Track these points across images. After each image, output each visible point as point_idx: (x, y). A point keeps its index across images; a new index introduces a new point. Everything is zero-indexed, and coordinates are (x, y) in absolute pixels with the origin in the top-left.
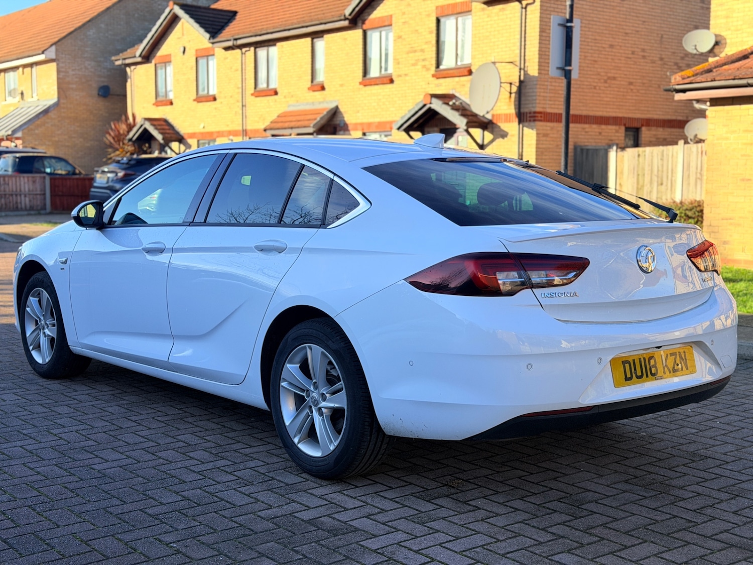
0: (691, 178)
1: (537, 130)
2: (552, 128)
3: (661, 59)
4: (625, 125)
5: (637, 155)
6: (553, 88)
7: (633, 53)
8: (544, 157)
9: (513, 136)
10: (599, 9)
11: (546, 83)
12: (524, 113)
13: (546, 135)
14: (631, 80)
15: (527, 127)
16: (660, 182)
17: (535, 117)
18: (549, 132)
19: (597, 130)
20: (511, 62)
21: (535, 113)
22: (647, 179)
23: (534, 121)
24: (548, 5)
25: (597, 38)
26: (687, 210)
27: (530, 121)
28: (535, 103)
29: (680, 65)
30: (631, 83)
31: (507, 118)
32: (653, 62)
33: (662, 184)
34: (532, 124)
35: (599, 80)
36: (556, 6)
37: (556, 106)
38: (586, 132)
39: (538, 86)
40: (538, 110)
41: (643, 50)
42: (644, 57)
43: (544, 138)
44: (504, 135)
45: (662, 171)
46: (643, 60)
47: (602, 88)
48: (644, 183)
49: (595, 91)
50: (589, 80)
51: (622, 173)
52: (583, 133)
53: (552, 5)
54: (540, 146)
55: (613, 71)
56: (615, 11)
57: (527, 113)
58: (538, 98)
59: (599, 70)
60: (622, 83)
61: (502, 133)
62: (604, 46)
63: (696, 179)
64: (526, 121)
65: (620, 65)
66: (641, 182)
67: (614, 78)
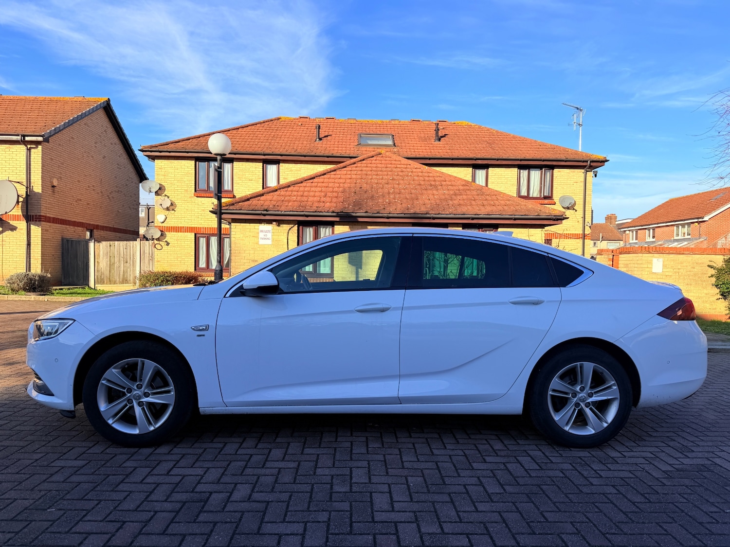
0: (146, 259)
1: (42, 227)
2: (50, 226)
3: (102, 192)
4: (86, 228)
5: (109, 245)
6: (50, 201)
7: (89, 187)
8: (46, 244)
9: (22, 229)
10: (72, 159)
11: (46, 198)
12: (30, 216)
13: (47, 230)
14: (89, 202)
15: (33, 224)
16: (125, 261)
17: (41, 218)
18: (48, 229)
19: (73, 230)
20: (18, 182)
21: (40, 216)
22: (116, 260)
23: (40, 221)
24: (46, 151)
25: (72, 175)
26: (167, 276)
27: (36, 221)
28: (41, 210)
29: (110, 197)
30: (88, 204)
31: (16, 218)
32: (98, 193)
33: (127, 262)
34: (37, 223)
35: (73, 200)
36: (50, 152)
37: (52, 213)
38: (68, 230)
39: (42, 200)
40: (42, 214)
41: (93, 186)
42: (94, 190)
43: (46, 232)
44: (13, 229)
45: (127, 255)
46: (93, 192)
47: (75, 205)
48: (114, 261)
49: (71, 206)
50: (68, 199)
51: (99, 255)
52: (66, 231)
53: (48, 151)
54: (44, 237)
55: (79, 196)
56: (80, 162)
57: (33, 216)
58: (42, 207)
59: (73, 194)
60: (84, 203)
61: (11, 227)
62: (75, 180)
63: (149, 260)
64: (33, 221)
65: (83, 193)
66: (112, 261)
67: (80, 200)
